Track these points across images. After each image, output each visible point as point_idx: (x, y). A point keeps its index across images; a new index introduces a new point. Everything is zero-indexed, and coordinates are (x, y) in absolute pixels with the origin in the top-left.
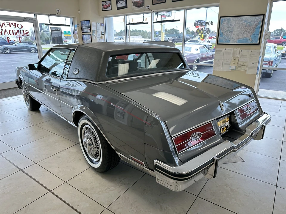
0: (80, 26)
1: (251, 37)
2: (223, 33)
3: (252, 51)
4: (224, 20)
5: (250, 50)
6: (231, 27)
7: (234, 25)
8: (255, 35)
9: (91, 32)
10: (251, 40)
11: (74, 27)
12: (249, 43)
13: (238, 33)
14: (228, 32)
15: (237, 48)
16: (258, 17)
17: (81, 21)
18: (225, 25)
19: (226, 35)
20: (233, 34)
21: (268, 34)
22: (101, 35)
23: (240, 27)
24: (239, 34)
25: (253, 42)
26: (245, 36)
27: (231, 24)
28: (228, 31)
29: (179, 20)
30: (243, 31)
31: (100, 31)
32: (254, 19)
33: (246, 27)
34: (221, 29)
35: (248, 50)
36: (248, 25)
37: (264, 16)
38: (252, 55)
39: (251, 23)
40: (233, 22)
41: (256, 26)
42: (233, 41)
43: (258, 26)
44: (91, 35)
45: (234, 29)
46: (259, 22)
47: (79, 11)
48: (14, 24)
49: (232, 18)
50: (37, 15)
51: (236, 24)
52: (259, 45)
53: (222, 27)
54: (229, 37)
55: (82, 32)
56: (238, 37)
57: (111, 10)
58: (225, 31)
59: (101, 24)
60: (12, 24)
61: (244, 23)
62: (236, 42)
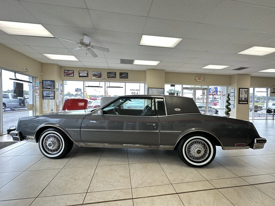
0: (41, 84)
4: (150, 89)
9: (54, 89)
11: (35, 84)
17: (43, 81)
18: (150, 91)
22: (61, 92)
27: (153, 91)
29: (123, 87)
31: (60, 89)
44: (54, 91)
47: (42, 73)
50: (3, 70)
55: (43, 89)
57: (73, 76)
59: (61, 84)
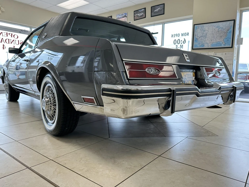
1: (223, 41)
2: (197, 39)
3: (226, 54)
4: (198, 27)
5: (224, 53)
6: (205, 33)
7: (207, 31)
8: (228, 39)
10: (224, 43)
12: (223, 46)
13: (211, 38)
14: (202, 38)
15: (211, 53)
16: (229, 22)
18: (198, 31)
19: (200, 40)
20: (206, 40)
21: (241, 40)
23: (213, 32)
24: (213, 39)
25: (226, 45)
26: (219, 40)
27: (204, 30)
28: (202, 36)
30: (216, 36)
32: (226, 25)
33: (218, 32)
34: (195, 35)
35: (221, 53)
36: (220, 30)
37: (234, 21)
38: (226, 57)
39: (222, 28)
40: (207, 29)
41: (228, 30)
42: (207, 45)
43: (230, 30)
45: (208, 34)
46: (230, 26)
48: (11, 34)
49: (204, 25)
51: (209, 30)
52: (232, 47)
53: (196, 34)
54: (203, 42)
56: (211, 42)
58: (199, 36)
60: (9, 34)
61: (216, 29)
62: (210, 47)
